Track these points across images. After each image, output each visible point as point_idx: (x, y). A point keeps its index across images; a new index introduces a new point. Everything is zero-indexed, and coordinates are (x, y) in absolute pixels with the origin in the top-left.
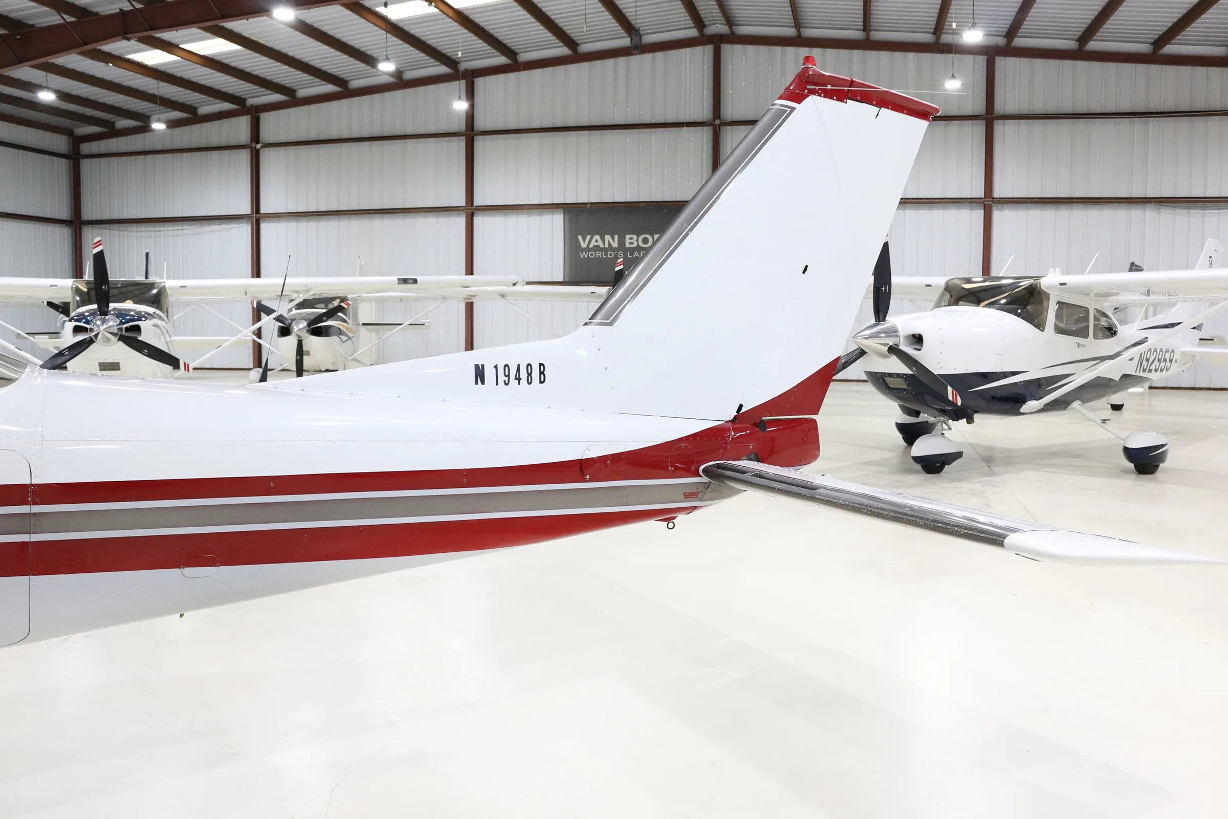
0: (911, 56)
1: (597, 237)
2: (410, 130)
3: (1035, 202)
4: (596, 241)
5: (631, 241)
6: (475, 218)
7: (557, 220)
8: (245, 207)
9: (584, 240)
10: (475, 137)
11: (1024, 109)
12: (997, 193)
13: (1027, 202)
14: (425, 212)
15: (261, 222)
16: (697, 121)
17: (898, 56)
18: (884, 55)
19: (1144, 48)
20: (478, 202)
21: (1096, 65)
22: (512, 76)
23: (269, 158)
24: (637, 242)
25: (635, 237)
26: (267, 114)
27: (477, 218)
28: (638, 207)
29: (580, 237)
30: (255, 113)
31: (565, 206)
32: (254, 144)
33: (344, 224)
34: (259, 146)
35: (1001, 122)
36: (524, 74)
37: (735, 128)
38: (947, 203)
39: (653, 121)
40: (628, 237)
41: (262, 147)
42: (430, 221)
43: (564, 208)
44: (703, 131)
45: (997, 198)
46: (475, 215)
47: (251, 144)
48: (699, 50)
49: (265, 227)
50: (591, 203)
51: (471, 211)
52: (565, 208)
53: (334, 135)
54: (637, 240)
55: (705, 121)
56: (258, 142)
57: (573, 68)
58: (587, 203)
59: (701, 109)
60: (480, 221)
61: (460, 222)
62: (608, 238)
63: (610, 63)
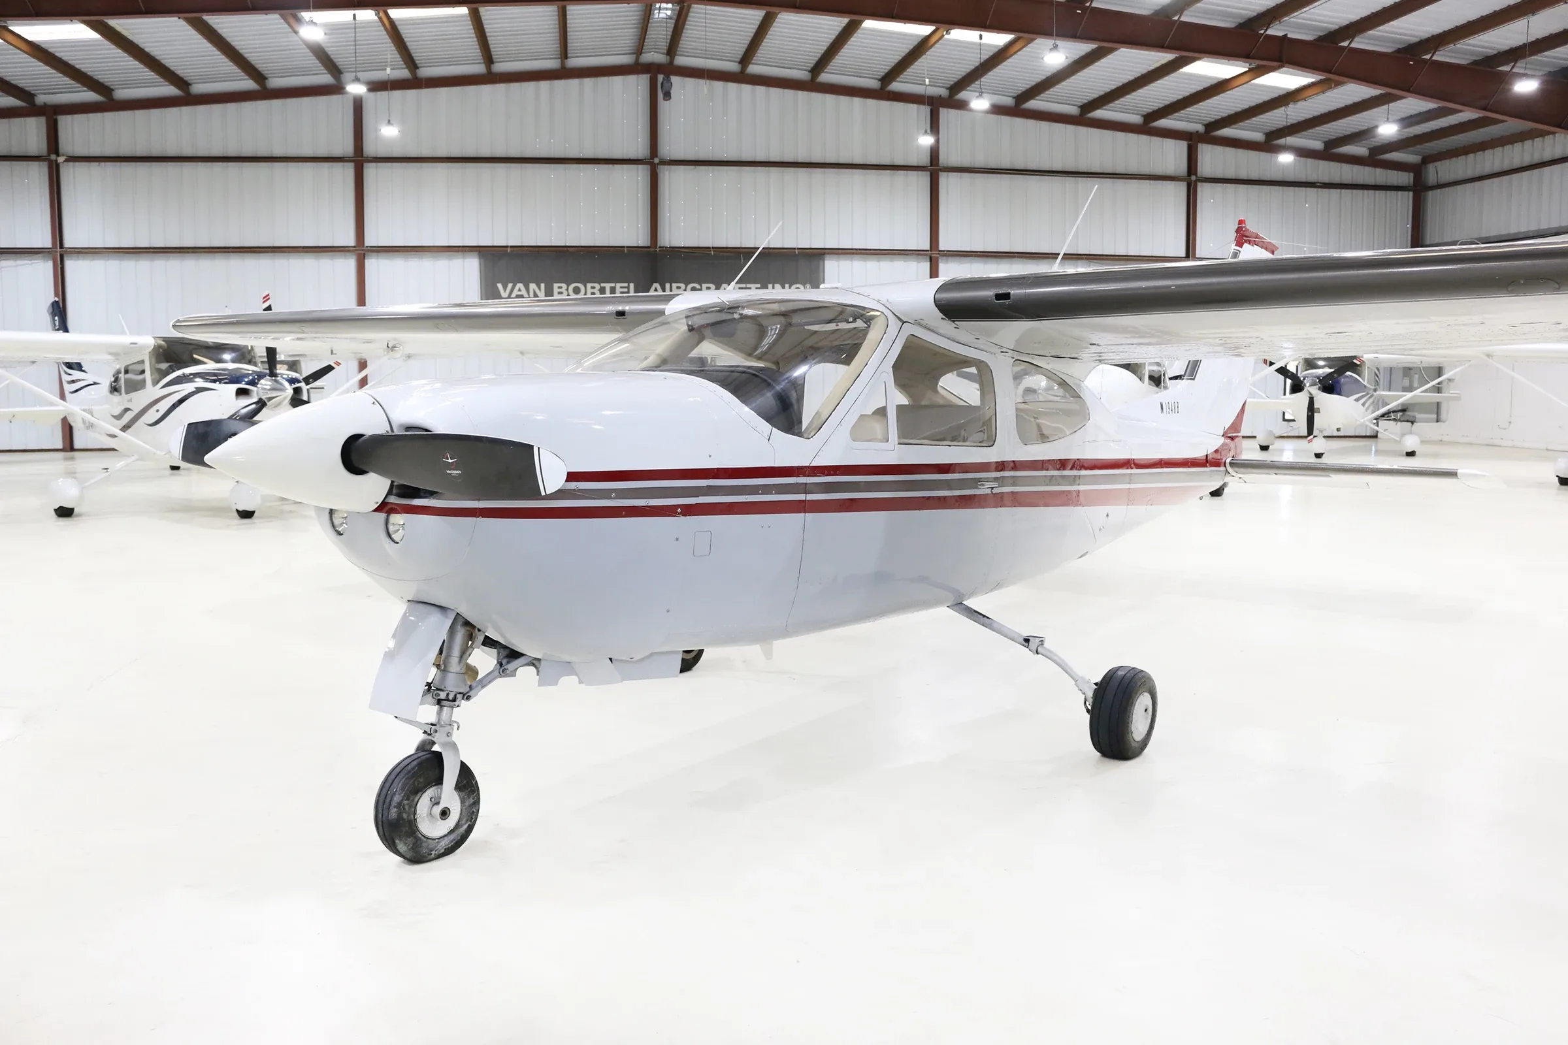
0: (857, 101)
1: (520, 285)
2: (278, 152)
3: (979, 256)
4: (520, 290)
5: (560, 290)
6: (366, 261)
7: (472, 265)
8: (44, 239)
9: (505, 288)
10: (365, 164)
11: (966, 162)
12: (943, 246)
13: (971, 256)
14: (302, 252)
15: (65, 258)
16: (632, 158)
17: (844, 100)
18: (830, 99)
19: (1073, 110)
20: (369, 241)
21: (1031, 123)
22: (411, 93)
23: (72, 176)
24: (566, 292)
25: (564, 286)
26: (69, 117)
27: (370, 260)
28: (567, 251)
29: (500, 286)
30: (52, 114)
31: (481, 249)
32: (53, 157)
33: (189, 264)
34: (61, 159)
35: (945, 174)
36: (425, 92)
37: (673, 167)
38: (895, 254)
39: (581, 156)
40: (556, 286)
41: (66, 161)
42: (308, 263)
43: (480, 252)
44: (638, 170)
45: (944, 251)
46: (366, 257)
47: (49, 155)
48: (632, 79)
49: (71, 265)
50: (511, 247)
51: (361, 251)
52: (482, 251)
53: (171, 151)
54: (567, 290)
55: (640, 158)
56: (58, 154)
57: (486, 89)
58: (507, 247)
59: (638, 146)
60: (371, 264)
61: (350, 263)
62: (533, 286)
63: (531, 86)
